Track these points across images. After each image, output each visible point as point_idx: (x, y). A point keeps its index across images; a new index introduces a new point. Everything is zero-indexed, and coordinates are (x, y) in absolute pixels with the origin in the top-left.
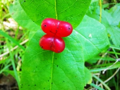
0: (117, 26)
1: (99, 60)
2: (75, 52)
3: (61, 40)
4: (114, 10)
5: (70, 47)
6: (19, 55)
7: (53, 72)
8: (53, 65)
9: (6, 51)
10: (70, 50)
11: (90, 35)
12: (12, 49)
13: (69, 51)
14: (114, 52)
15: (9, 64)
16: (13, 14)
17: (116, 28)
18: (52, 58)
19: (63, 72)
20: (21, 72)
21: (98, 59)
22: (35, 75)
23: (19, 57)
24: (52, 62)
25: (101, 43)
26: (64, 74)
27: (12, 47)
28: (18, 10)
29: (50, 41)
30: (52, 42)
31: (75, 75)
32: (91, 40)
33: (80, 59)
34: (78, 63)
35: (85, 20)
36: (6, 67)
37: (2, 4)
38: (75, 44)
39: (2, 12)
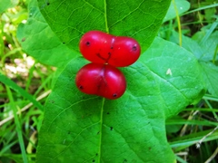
0: (211, 61)
1: (183, 125)
2: (146, 99)
3: (118, 72)
4: (200, 37)
5: (136, 89)
6: (31, 123)
7: (103, 142)
8: (103, 128)
9: (8, 116)
10: (135, 94)
11: (169, 72)
12: (19, 111)
13: (134, 97)
14: (211, 109)
15: (11, 142)
16: (23, 41)
17: (210, 65)
18: (100, 113)
19: (123, 140)
20: (34, 156)
21: (182, 123)
22: (66, 149)
23: (32, 127)
24: (101, 121)
25: (191, 85)
26: (126, 145)
27: (18, 108)
28: (33, 32)
29: (97, 75)
30: (101, 77)
31: (149, 145)
32: (171, 80)
33: (156, 112)
34: (152, 121)
35: (157, 46)
36: (7, 148)
37: (5, 34)
38: (145, 83)
39: (4, 47)
